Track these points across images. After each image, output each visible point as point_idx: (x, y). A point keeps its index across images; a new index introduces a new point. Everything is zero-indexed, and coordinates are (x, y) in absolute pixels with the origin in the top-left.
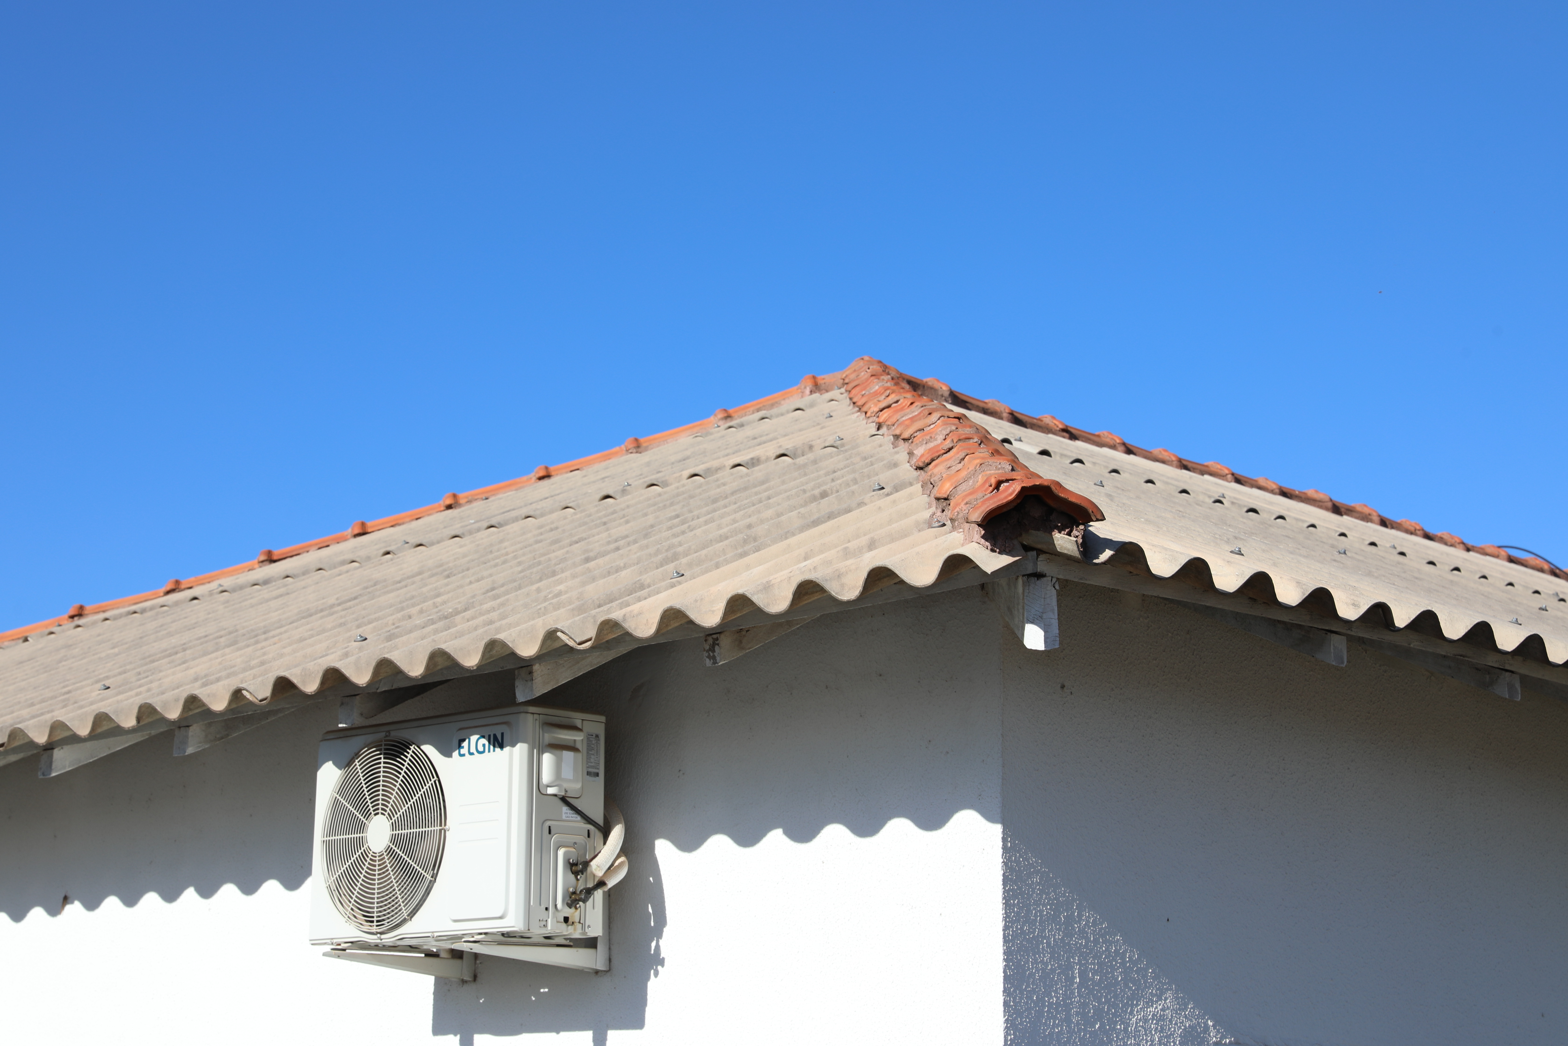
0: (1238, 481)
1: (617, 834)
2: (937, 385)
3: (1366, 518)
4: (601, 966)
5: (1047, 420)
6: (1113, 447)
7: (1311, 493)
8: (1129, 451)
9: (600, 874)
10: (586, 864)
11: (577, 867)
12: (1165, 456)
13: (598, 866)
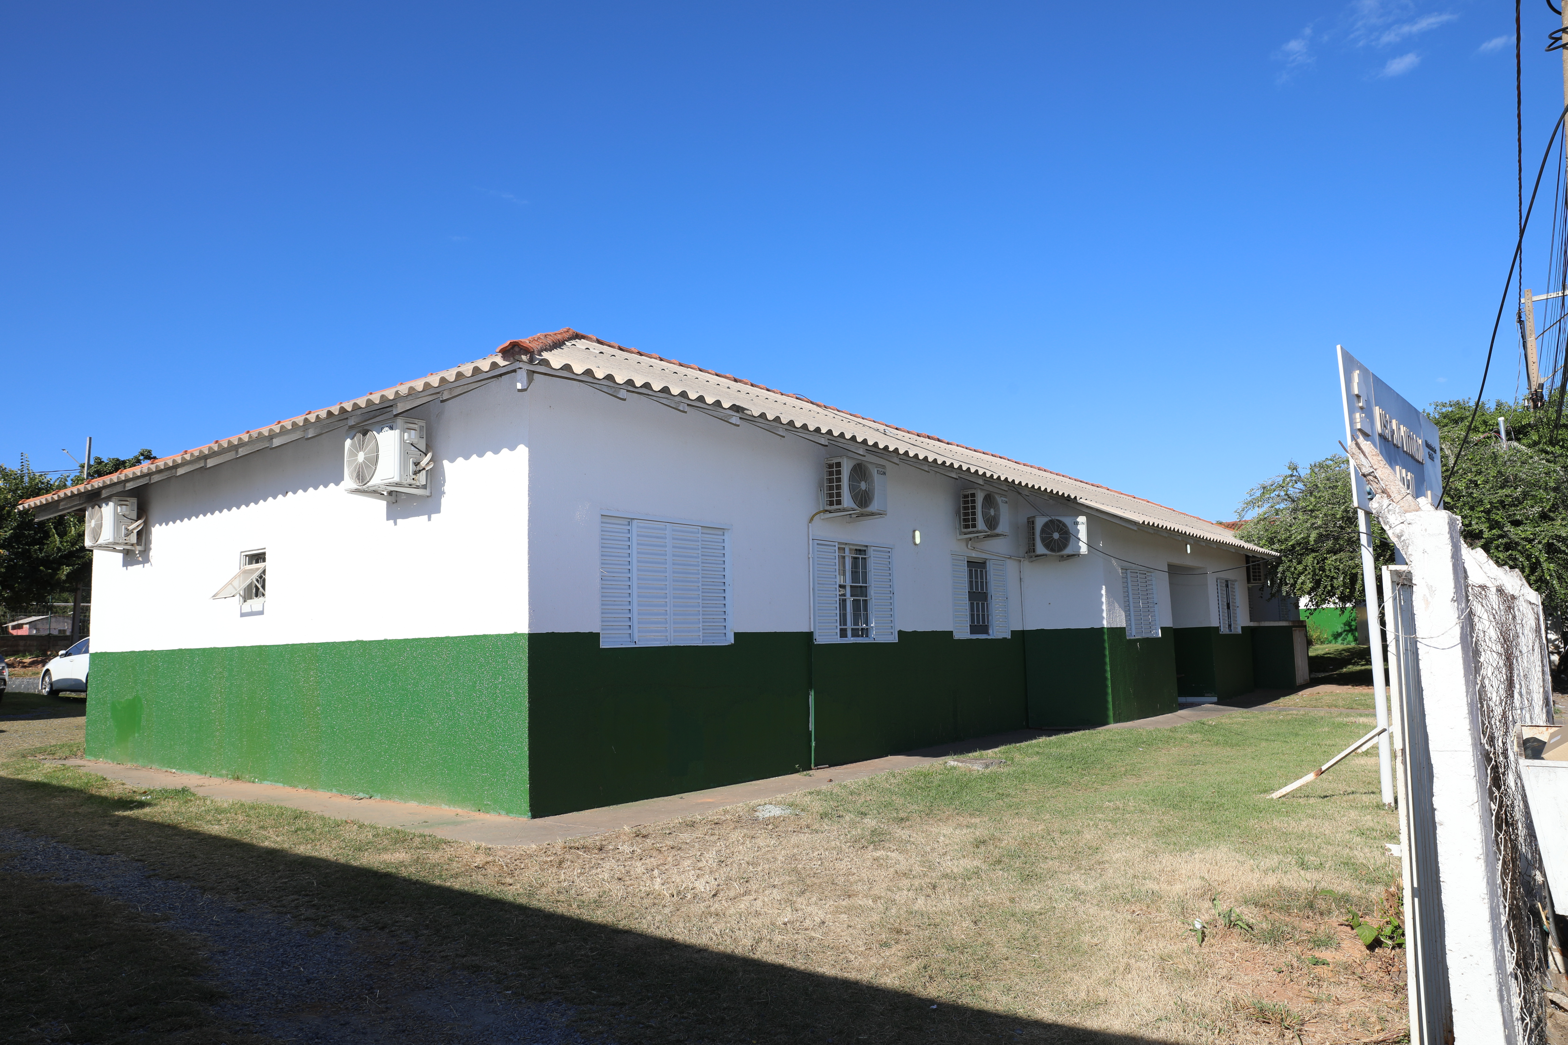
0: (700, 370)
1: (429, 455)
2: (592, 337)
3: (746, 384)
4: (428, 494)
5: (633, 349)
6: (656, 359)
7: (728, 375)
8: (661, 360)
9: (423, 466)
10: (419, 463)
11: (417, 464)
12: (675, 362)
13: (423, 463)
